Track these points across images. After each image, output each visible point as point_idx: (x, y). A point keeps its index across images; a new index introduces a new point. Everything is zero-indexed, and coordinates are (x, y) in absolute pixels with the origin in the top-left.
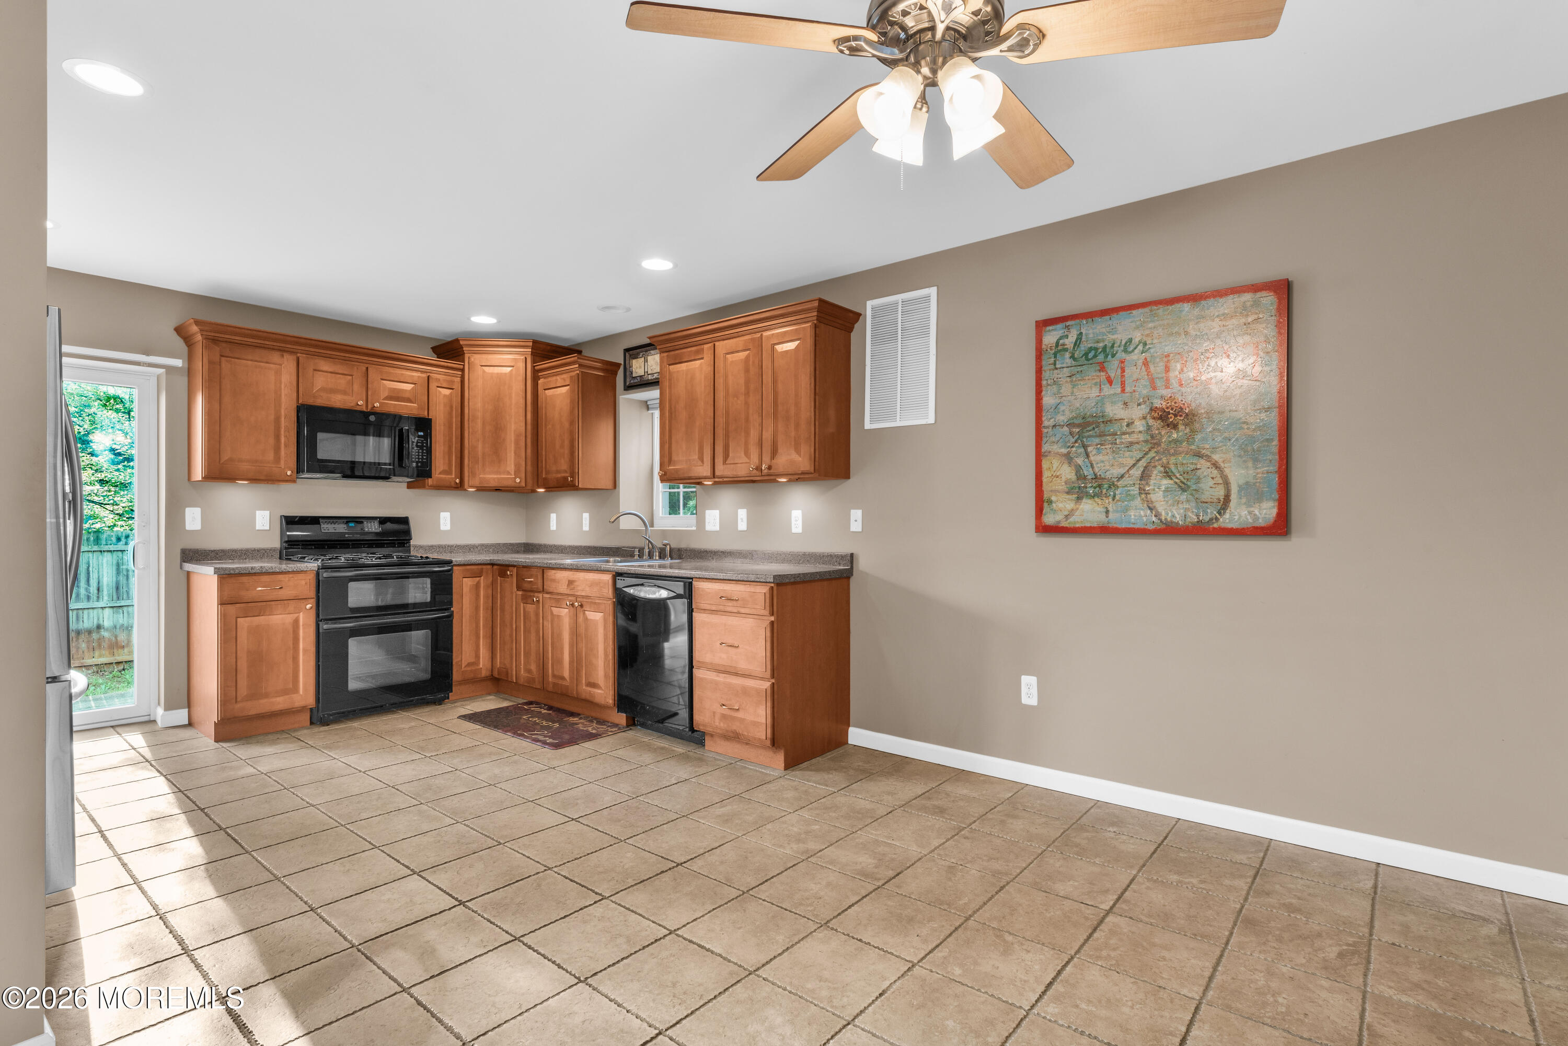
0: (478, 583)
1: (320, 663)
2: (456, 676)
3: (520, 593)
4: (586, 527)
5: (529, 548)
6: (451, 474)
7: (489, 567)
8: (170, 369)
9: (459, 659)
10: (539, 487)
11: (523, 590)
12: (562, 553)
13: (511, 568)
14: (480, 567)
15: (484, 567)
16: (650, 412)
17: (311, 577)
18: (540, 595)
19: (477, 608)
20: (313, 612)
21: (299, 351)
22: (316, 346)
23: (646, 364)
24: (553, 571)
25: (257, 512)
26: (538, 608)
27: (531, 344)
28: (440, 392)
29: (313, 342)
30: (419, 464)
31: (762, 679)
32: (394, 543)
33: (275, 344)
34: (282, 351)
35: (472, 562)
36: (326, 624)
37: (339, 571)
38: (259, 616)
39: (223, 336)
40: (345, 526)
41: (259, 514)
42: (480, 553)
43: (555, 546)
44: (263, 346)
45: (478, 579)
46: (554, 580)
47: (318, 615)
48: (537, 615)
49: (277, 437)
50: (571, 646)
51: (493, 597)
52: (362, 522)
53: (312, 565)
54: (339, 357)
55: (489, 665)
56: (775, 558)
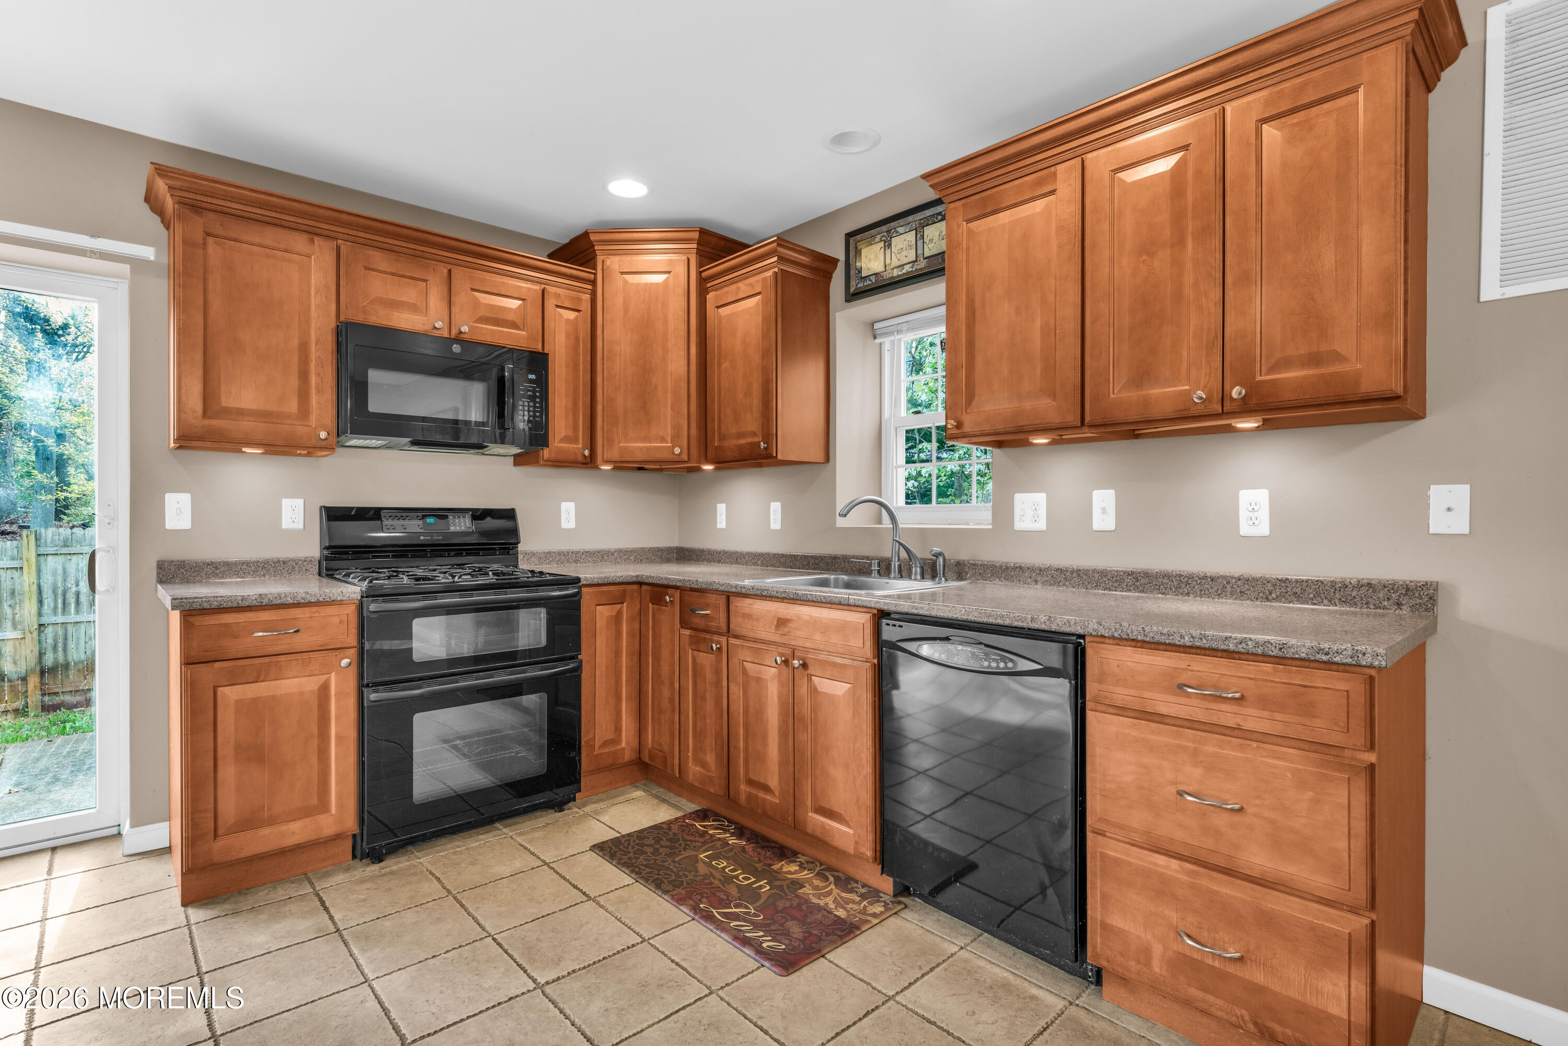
0: (619, 614)
1: (366, 759)
2: (586, 763)
3: (687, 632)
4: (776, 523)
5: (684, 555)
6: (577, 442)
7: (635, 587)
8: (137, 264)
9: (591, 736)
10: (708, 461)
11: (691, 628)
12: (737, 562)
13: (670, 591)
14: (621, 587)
15: (628, 587)
16: (878, 341)
17: (351, 610)
18: (723, 640)
19: (617, 653)
20: (354, 670)
21: (341, 236)
22: (367, 229)
23: (888, 251)
24: (748, 601)
25: (284, 500)
26: (719, 661)
27: (696, 235)
28: (560, 315)
29: (362, 221)
30: (531, 425)
31: (1354, 910)
32: (494, 549)
33: (300, 221)
34: (312, 233)
35: (610, 580)
36: (377, 691)
37: (398, 601)
38: (257, 682)
39: (209, 200)
40: (420, 522)
41: (286, 503)
42: (616, 562)
43: (725, 552)
44: (278, 222)
45: (618, 606)
46: (749, 616)
47: (361, 676)
48: (718, 672)
49: (304, 376)
50: (783, 735)
51: (642, 637)
52: (446, 517)
53: (352, 590)
54: (406, 250)
55: (635, 743)
56: (1197, 587)
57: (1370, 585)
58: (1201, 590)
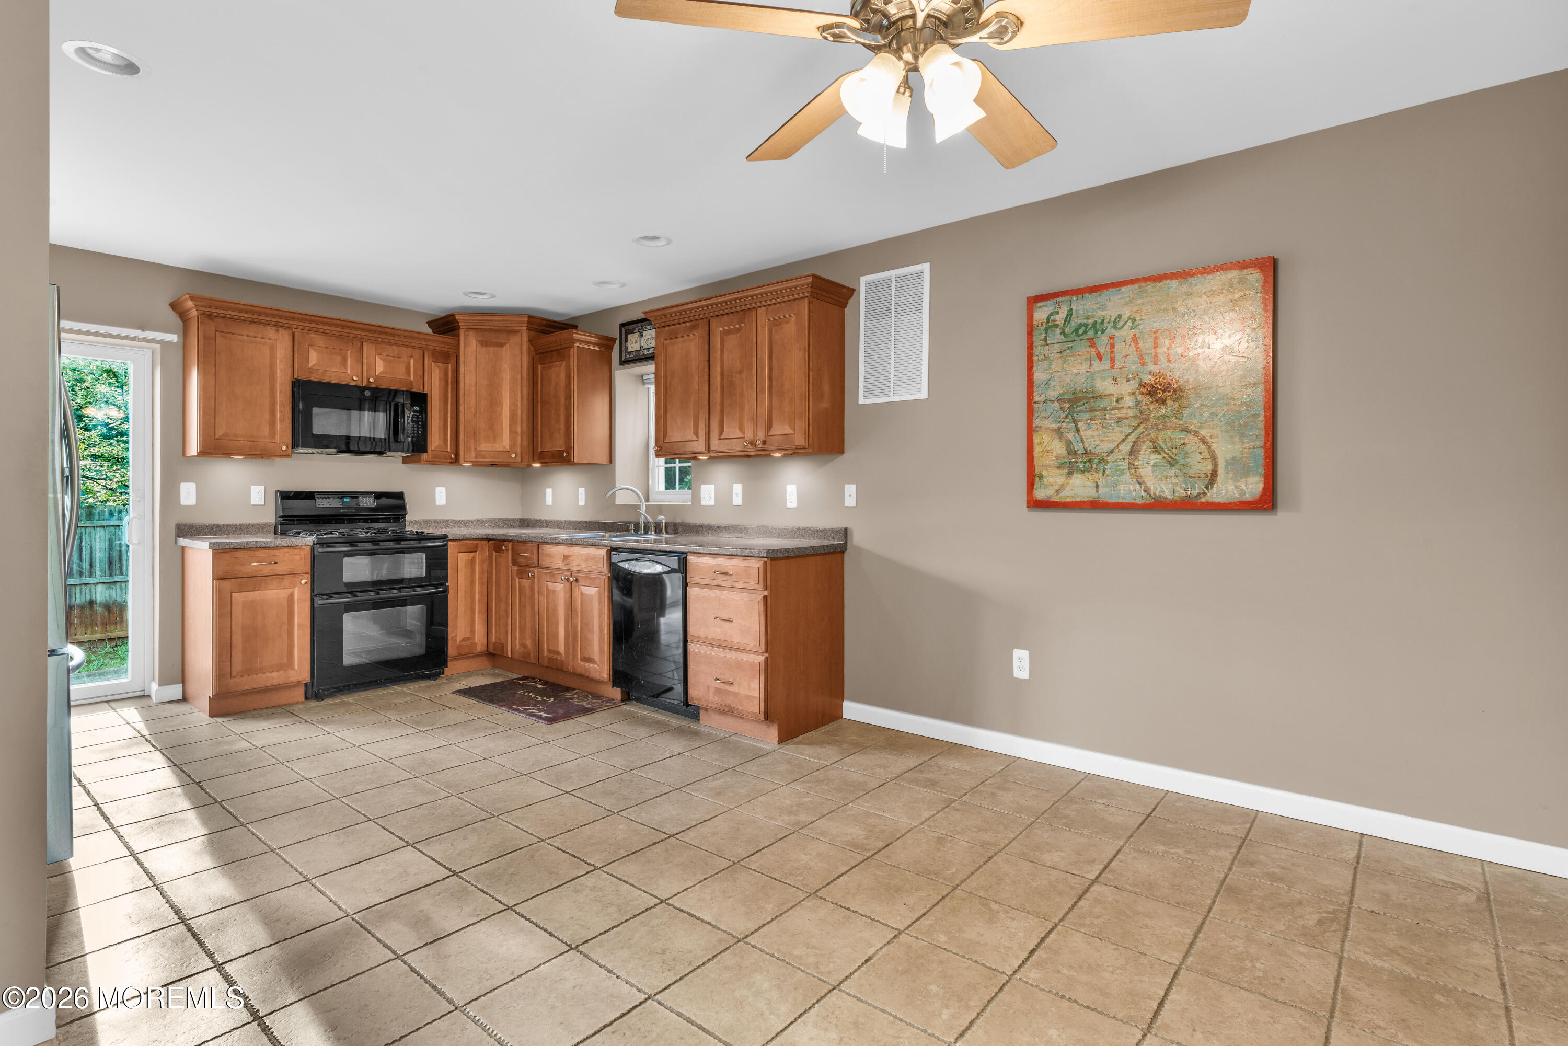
0: (474, 558)
1: (315, 638)
2: (451, 650)
3: (516, 568)
4: (582, 502)
5: (524, 523)
6: (446, 448)
7: (484, 541)
8: (164, 344)
9: (454, 634)
10: (534, 461)
11: (519, 565)
12: (558, 528)
13: (506, 543)
14: (475, 542)
15: (479, 542)
16: (647, 386)
17: (307, 552)
18: (536, 570)
19: (472, 583)
20: (309, 586)
21: (295, 326)
22: (311, 322)
23: (642, 338)
24: (549, 546)
25: (252, 486)
26: (533, 583)
27: (526, 319)
28: (436, 367)
29: (308, 317)
30: (415, 439)
31: (756, 653)
32: (390, 518)
33: (270, 319)
34: (278, 326)
35: (468, 537)
36: (322, 599)
37: (334, 547)
38: (254, 591)
39: (218, 311)
40: (340, 501)
41: (254, 489)
42: (475, 527)
43: (551, 521)
44: (258, 320)
45: (473, 554)
46: (549, 555)
47: (313, 590)
48: (532, 590)
49: (273, 413)
50: (566, 621)
51: (489, 573)
53: (307, 540)
54: (334, 332)
55: (485, 641)
56: (769, 533)
57: (825, 530)
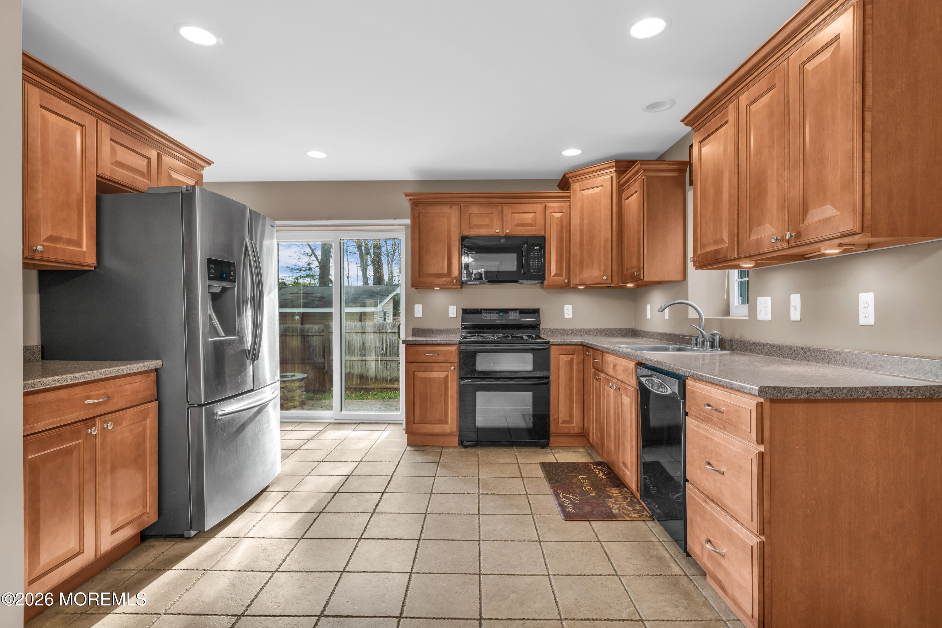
0: (572, 360)
2: (553, 429)
3: (594, 370)
4: (667, 315)
5: (634, 333)
6: (561, 276)
7: (580, 347)
8: (406, 226)
9: (556, 416)
10: (622, 282)
11: (595, 368)
12: (651, 338)
13: (590, 350)
14: (573, 347)
15: (576, 347)
17: (456, 347)
18: (602, 374)
19: (571, 379)
20: (457, 371)
22: (470, 197)
24: (607, 355)
25: (450, 306)
26: (601, 385)
27: (614, 164)
28: (553, 216)
30: (536, 270)
31: (748, 529)
32: (529, 327)
33: (446, 201)
34: (451, 204)
35: (566, 343)
36: (464, 380)
37: (474, 346)
38: (427, 371)
39: (420, 200)
40: (497, 315)
42: (593, 335)
43: (648, 332)
44: (439, 203)
45: (572, 356)
46: (607, 363)
47: (459, 374)
48: (600, 391)
49: (449, 259)
51: (584, 372)
52: (508, 312)
54: (485, 202)
55: (581, 425)
56: (833, 359)
57: (922, 361)
58: (835, 361)
